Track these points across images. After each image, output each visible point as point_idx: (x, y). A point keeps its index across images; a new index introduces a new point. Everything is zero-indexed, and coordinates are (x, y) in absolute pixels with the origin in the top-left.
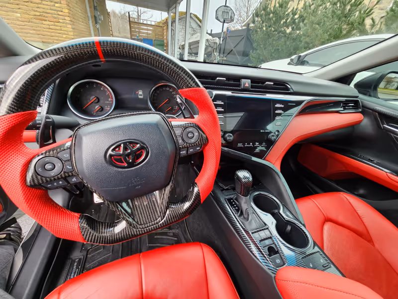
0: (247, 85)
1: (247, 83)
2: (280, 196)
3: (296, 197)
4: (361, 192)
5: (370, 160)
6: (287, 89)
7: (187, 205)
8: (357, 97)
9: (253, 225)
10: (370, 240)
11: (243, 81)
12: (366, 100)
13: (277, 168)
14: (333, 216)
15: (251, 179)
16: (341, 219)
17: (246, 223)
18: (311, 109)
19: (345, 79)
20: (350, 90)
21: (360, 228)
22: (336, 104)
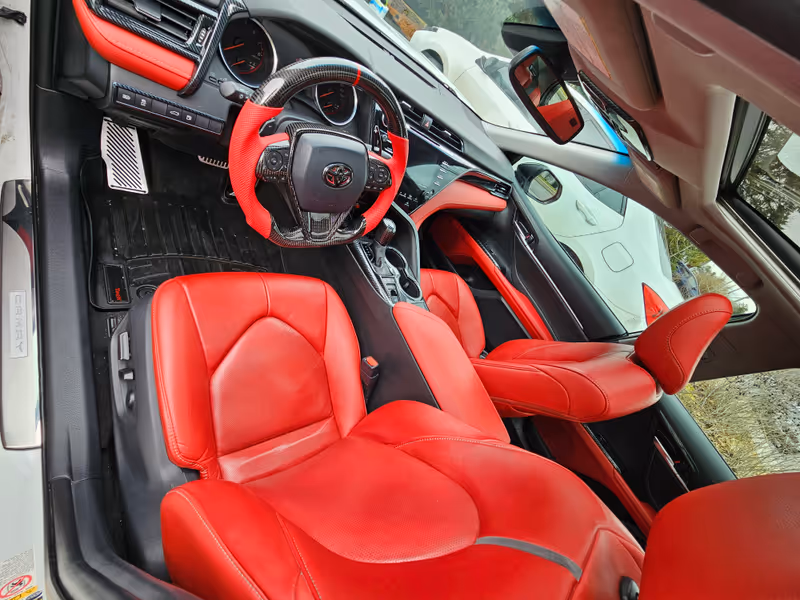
0: (427, 125)
1: (428, 122)
2: (409, 257)
3: (423, 266)
4: (471, 280)
5: (491, 252)
6: (460, 146)
7: (356, 232)
8: (511, 182)
9: (382, 272)
10: (457, 317)
11: (426, 117)
12: (517, 190)
13: (416, 228)
14: (438, 291)
15: (394, 231)
16: (444, 296)
17: (378, 268)
18: (469, 179)
19: (512, 156)
20: (509, 171)
21: (454, 306)
22: (492, 183)
